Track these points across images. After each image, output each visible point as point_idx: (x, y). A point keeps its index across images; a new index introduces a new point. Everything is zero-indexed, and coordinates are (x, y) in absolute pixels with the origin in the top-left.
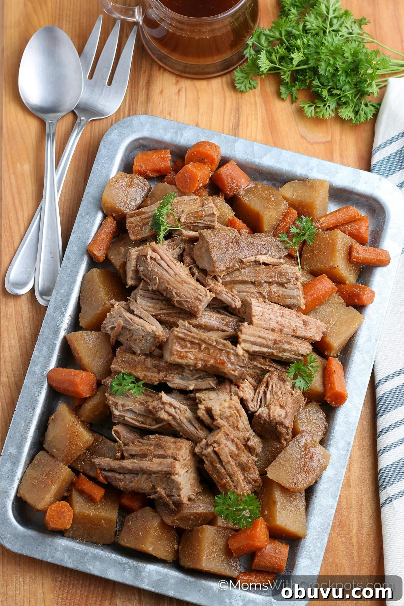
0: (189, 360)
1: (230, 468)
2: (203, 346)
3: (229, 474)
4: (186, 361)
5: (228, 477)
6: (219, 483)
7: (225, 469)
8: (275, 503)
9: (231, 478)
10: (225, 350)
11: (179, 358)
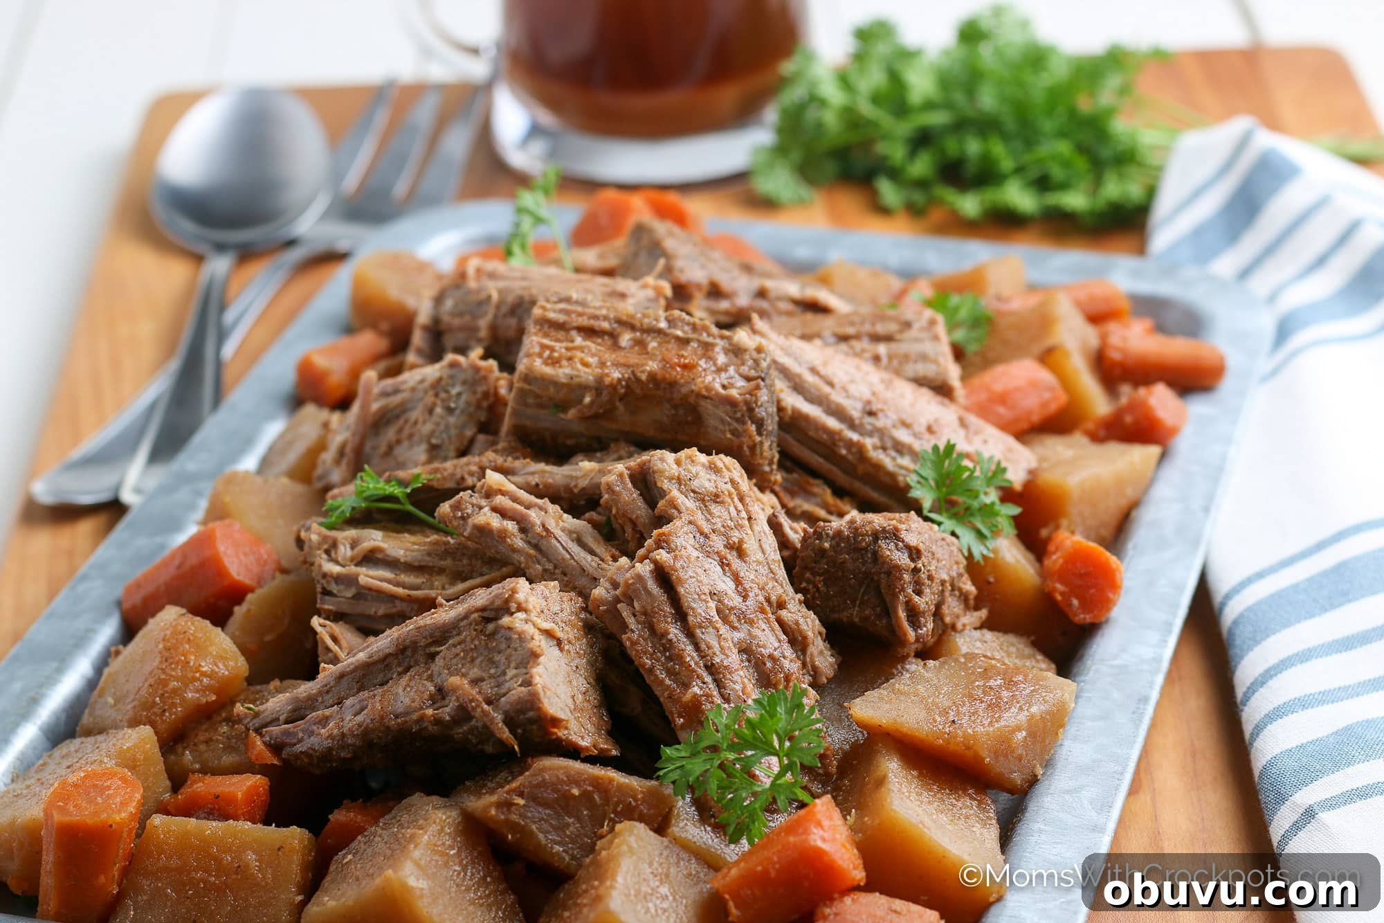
0: (579, 366)
1: (714, 643)
2: (626, 338)
3: (711, 668)
4: (568, 371)
5: (708, 679)
6: (677, 701)
7: (697, 647)
8: (881, 782)
9: (719, 684)
10: (698, 341)
11: (546, 363)
